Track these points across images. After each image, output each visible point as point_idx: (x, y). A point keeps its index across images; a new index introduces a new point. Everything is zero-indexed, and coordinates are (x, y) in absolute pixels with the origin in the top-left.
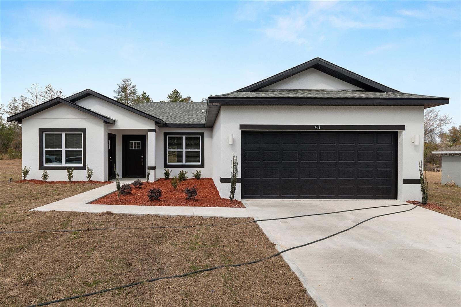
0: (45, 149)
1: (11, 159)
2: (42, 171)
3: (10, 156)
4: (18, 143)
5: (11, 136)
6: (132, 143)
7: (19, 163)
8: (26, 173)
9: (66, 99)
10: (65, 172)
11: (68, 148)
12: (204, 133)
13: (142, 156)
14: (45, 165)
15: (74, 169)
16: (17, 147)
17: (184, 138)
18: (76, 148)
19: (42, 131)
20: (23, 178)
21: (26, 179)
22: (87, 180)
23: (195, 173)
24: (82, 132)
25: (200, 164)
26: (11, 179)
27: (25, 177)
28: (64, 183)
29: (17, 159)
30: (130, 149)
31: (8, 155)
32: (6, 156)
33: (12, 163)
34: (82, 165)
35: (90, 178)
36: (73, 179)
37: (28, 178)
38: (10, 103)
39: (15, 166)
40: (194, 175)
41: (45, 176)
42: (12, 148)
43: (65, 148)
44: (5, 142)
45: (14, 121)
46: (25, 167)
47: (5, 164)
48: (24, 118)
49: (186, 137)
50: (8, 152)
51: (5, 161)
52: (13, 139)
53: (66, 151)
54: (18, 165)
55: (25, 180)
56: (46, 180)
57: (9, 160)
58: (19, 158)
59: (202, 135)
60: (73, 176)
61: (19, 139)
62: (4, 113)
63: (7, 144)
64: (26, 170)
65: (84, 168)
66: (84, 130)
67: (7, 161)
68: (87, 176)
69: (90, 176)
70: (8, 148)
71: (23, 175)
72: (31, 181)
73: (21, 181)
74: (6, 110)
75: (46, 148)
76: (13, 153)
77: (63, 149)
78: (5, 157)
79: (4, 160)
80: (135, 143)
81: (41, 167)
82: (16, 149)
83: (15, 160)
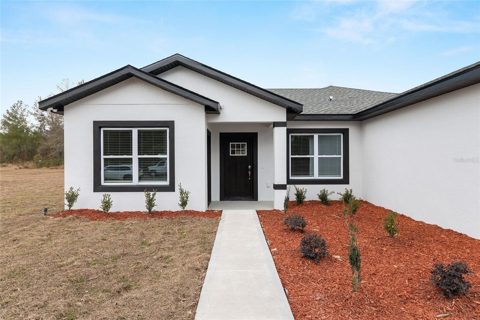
0: (103, 157)
1: (37, 168)
2: (100, 195)
3: (36, 164)
4: (46, 149)
5: (37, 141)
6: (233, 146)
7: (47, 172)
8: (72, 198)
9: (142, 70)
10: (142, 196)
11: (144, 154)
12: (348, 129)
13: (250, 167)
14: (103, 183)
15: (156, 191)
16: (45, 153)
17: (316, 136)
18: (157, 154)
19: (98, 125)
20: (67, 208)
21: (72, 208)
22: (180, 209)
23: (343, 192)
24: (168, 127)
25: (341, 177)
26: (46, 210)
27: (70, 206)
28: (138, 214)
29: (44, 168)
30: (231, 155)
31: (34, 162)
32: (32, 164)
33: (40, 173)
34: (167, 183)
35: (185, 206)
36: (154, 209)
37: (76, 206)
38: (35, 103)
39: (43, 176)
40: (342, 196)
41: (107, 204)
42: (39, 155)
43: (139, 154)
44: (31, 148)
45: (51, 109)
46: (72, 188)
47: (31, 174)
48: (68, 104)
49: (318, 135)
50: (34, 159)
51: (32, 169)
52: (39, 144)
53: (139, 159)
54: (46, 175)
55: (71, 212)
56: (107, 211)
57: (35, 168)
58: (47, 166)
59: (345, 132)
60: (155, 204)
61: (46, 144)
62: (28, 114)
63: (33, 150)
64: (73, 194)
65: (171, 188)
66: (170, 124)
67: (34, 170)
68: (180, 203)
69: (184, 203)
70: (34, 155)
71: (66, 202)
72: (81, 212)
73: (65, 214)
74: (30, 111)
75: (104, 155)
76: (40, 161)
77: (135, 156)
78: (31, 166)
79: (29, 169)
80: (238, 146)
81: (98, 187)
82: (43, 155)
83: (43, 168)
